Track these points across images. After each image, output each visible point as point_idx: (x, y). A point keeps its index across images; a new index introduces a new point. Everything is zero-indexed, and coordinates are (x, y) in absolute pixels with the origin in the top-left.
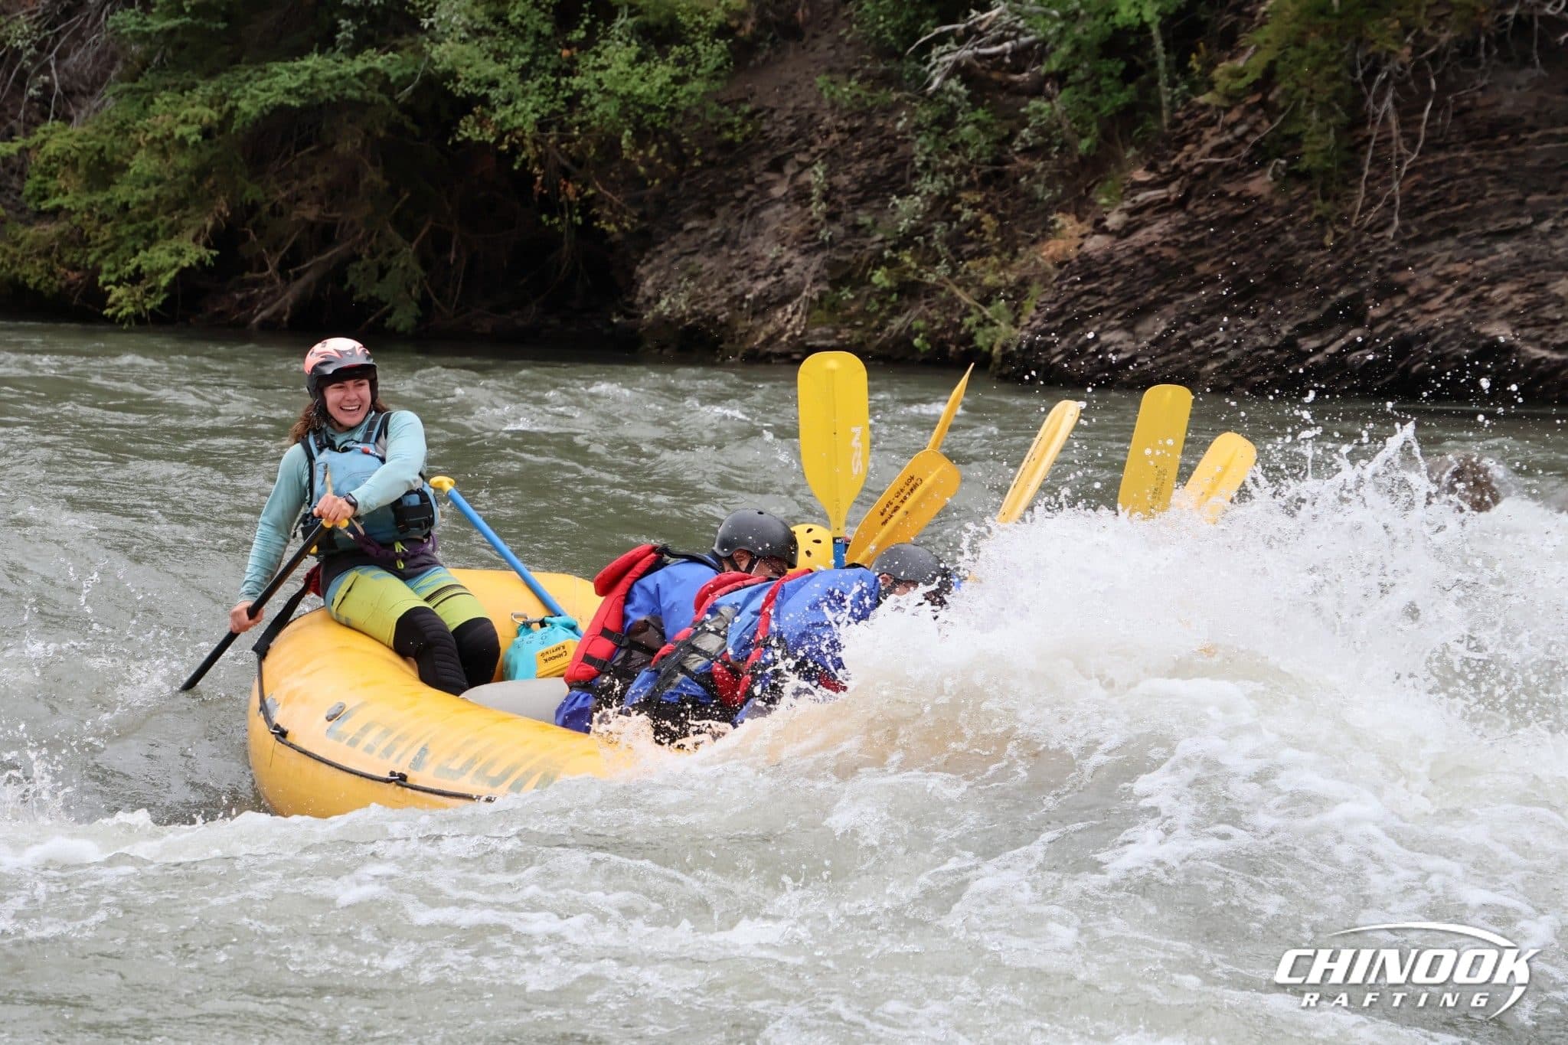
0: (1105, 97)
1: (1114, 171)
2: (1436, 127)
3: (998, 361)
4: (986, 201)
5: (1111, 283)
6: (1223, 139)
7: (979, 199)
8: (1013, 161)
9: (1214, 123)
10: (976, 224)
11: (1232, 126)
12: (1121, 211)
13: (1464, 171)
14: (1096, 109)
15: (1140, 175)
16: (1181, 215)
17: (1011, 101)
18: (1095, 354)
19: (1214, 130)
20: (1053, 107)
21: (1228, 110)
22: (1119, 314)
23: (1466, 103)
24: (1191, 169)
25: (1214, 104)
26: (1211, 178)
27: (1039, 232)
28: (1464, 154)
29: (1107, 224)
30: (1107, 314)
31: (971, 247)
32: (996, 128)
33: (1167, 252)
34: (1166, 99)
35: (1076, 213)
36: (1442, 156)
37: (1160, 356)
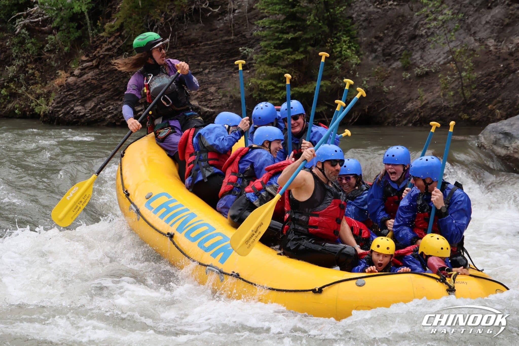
0: (72, 34)
1: (76, 57)
2: (173, 42)
3: (42, 116)
4: (36, 67)
5: (77, 92)
6: (109, 47)
7: (33, 67)
8: (44, 55)
9: (106, 42)
10: (33, 74)
11: (111, 43)
12: (79, 69)
13: (182, 55)
14: (69, 38)
15: (84, 58)
16: (97, 70)
17: (42, 36)
18: (73, 113)
19: (106, 44)
20: (55, 37)
21: (109, 38)
22: (80, 101)
23: (181, 34)
24: (99, 56)
25: (105, 36)
26: (106, 59)
27: (53, 76)
28: (181, 50)
29: (74, 73)
30: (76, 101)
31: (32, 81)
32: (38, 44)
33: (93, 82)
34: (91, 34)
35: (65, 70)
36: (175, 51)
37: (93, 114)
